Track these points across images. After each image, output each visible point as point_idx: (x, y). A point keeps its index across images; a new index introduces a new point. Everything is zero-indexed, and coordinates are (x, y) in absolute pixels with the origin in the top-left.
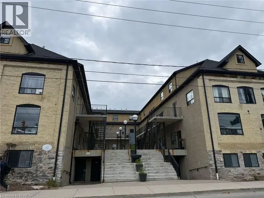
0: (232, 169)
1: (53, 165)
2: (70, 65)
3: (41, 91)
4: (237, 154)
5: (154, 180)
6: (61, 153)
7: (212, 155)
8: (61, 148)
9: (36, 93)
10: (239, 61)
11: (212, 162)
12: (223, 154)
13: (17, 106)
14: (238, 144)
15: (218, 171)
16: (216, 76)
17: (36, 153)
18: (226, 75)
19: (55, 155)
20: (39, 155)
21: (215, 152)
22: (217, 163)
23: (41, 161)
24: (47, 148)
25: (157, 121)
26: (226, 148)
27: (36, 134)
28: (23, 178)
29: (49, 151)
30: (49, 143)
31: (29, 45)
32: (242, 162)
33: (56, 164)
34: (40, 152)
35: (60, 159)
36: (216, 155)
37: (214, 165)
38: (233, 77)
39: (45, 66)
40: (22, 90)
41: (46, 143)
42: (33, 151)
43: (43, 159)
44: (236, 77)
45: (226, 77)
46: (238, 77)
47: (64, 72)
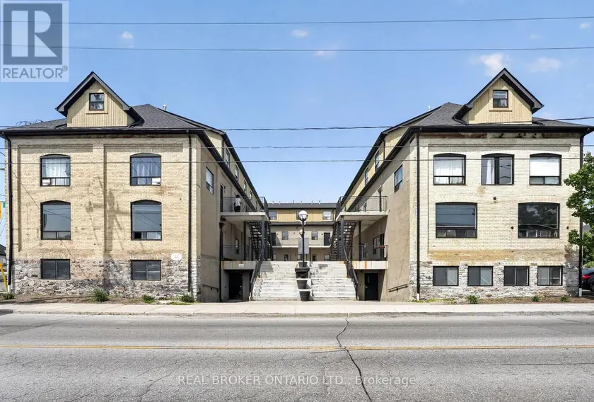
0: (444, 289)
1: (186, 278)
2: (194, 137)
3: (158, 180)
4: (457, 267)
5: (321, 299)
6: (194, 264)
7: (415, 269)
8: (194, 257)
9: (153, 184)
10: (497, 103)
11: (414, 278)
12: (434, 267)
13: (132, 204)
14: (464, 251)
15: (421, 290)
16: (444, 137)
17: (164, 264)
18: (463, 134)
19: (187, 265)
20: (168, 265)
21: (421, 263)
22: (421, 280)
23: (171, 274)
24: (176, 257)
25: (345, 218)
26: (440, 258)
27: (161, 240)
28: (154, 292)
29: (179, 261)
30: (179, 251)
31: (131, 108)
32: (463, 279)
33: (190, 277)
34: (169, 262)
35: (194, 270)
36: (422, 269)
37: (416, 282)
38: (479, 137)
39: (158, 141)
40: (133, 181)
41: (175, 251)
42: (160, 261)
43: (173, 271)
44: (484, 137)
45: (463, 137)
46: (489, 135)
47: (186, 150)
